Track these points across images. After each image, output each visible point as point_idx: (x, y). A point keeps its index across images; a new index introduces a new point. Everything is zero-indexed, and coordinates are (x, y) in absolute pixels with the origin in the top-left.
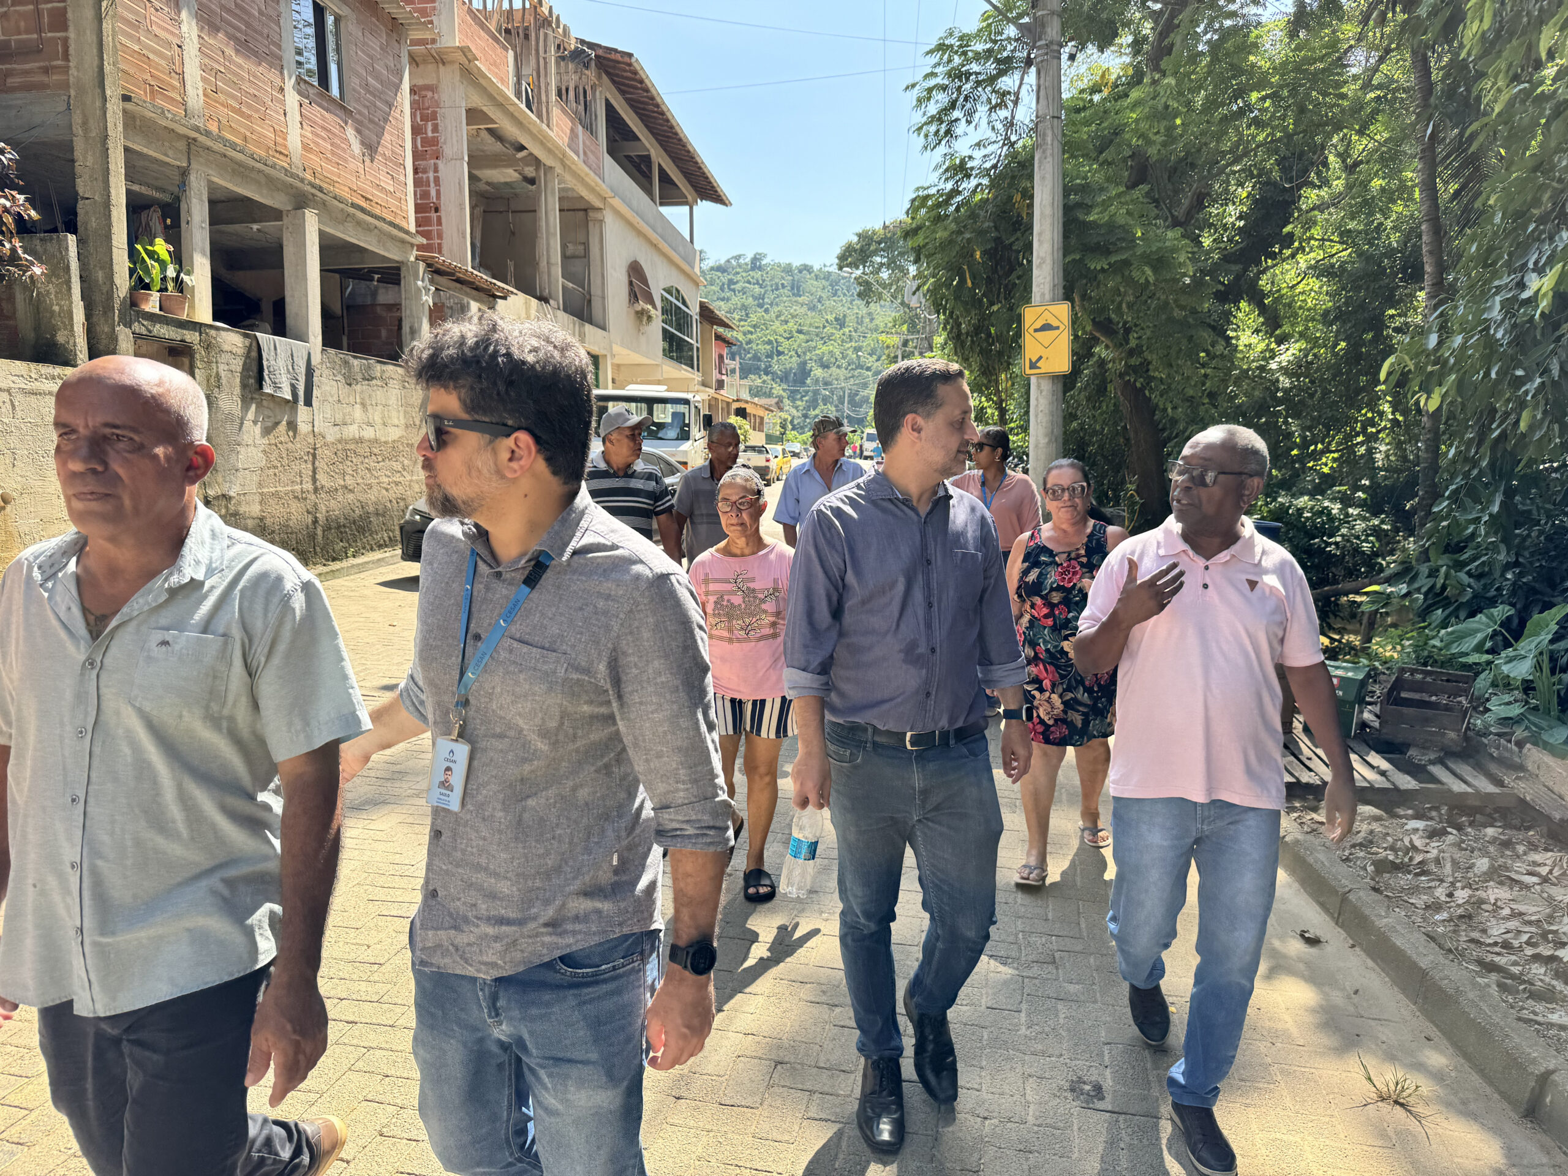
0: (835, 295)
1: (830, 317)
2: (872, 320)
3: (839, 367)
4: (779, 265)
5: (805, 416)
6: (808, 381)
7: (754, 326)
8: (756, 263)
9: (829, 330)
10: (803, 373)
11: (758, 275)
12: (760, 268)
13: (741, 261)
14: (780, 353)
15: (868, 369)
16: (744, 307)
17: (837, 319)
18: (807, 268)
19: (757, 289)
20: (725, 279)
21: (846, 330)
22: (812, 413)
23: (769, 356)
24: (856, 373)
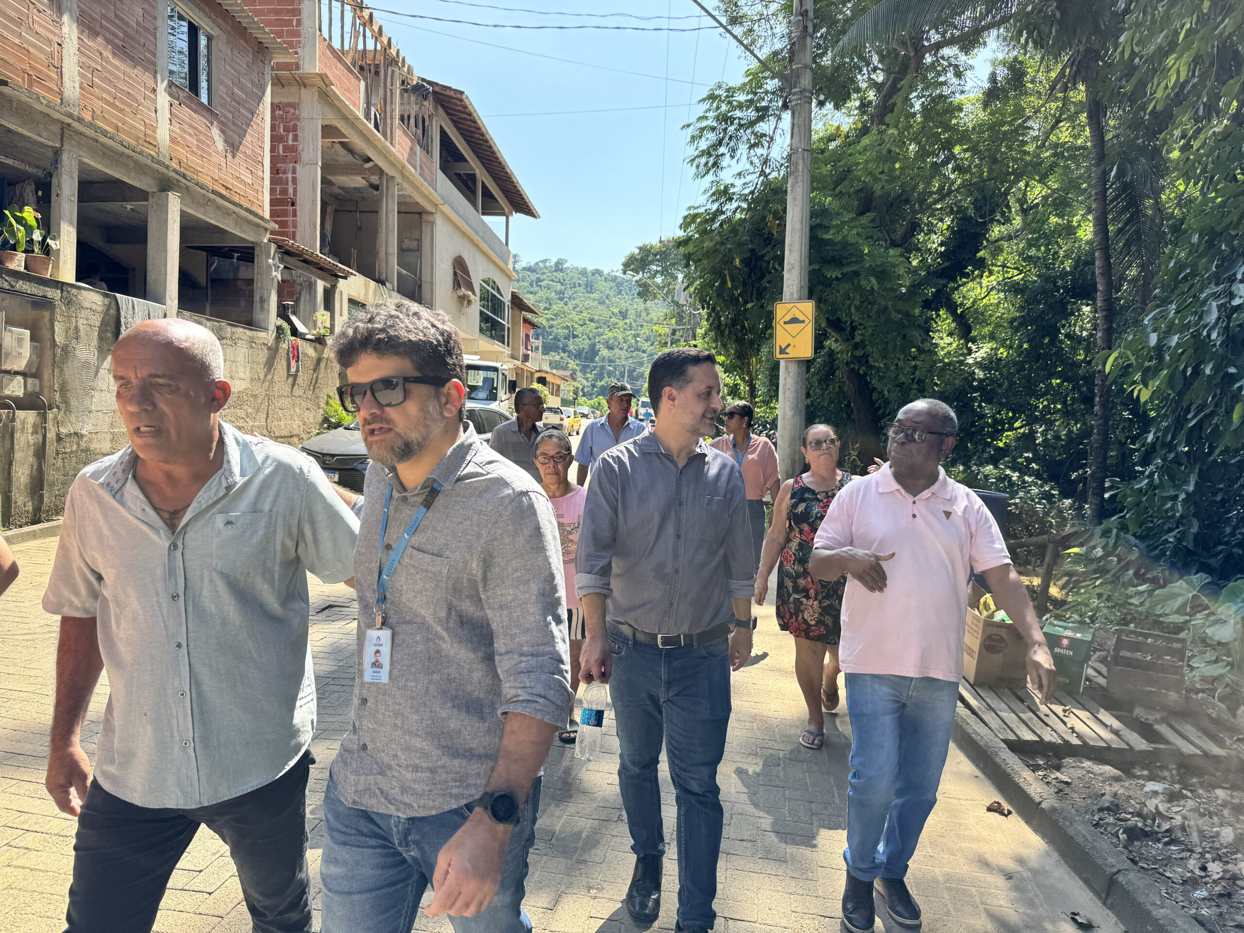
0: (620, 293)
1: (616, 311)
2: (648, 314)
3: (621, 349)
4: (577, 269)
5: (594, 386)
6: (597, 359)
7: (555, 315)
8: (559, 266)
9: (613, 319)
10: (593, 352)
11: (560, 275)
12: (562, 270)
13: (547, 264)
14: (575, 336)
15: (644, 352)
16: (549, 300)
17: (620, 312)
18: (598, 272)
19: (559, 287)
20: (534, 277)
21: (628, 321)
22: (599, 384)
23: (567, 338)
24: (634, 354)
